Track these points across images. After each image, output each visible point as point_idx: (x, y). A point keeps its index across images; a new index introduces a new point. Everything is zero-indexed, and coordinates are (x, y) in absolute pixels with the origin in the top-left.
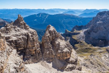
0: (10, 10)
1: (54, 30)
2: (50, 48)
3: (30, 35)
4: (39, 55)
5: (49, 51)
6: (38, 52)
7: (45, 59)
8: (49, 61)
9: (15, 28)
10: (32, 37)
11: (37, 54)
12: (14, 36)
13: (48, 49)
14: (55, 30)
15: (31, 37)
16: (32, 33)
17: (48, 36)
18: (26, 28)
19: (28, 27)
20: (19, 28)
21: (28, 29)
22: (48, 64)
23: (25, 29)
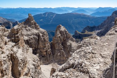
0: (14, 9)
2: (61, 49)
3: (41, 35)
4: (50, 56)
5: (60, 52)
6: (48, 53)
7: (56, 61)
8: (60, 63)
9: (26, 27)
10: (43, 37)
11: (48, 55)
12: (25, 36)
13: (59, 50)
14: (66, 30)
16: (43, 33)
17: (59, 37)
19: (39, 27)
20: (29, 28)
21: (39, 28)
22: (59, 66)
23: (35, 28)
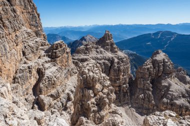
1: (164, 59)
2: (149, 90)
4: (124, 96)
5: (145, 93)
6: (123, 90)
7: (135, 106)
8: (140, 110)
9: (97, 48)
10: (118, 64)
11: (122, 94)
12: (93, 59)
13: (143, 91)
14: (166, 60)
15: (116, 65)
16: (121, 60)
17: (148, 69)
18: (113, 51)
19: (116, 50)
20: (102, 49)
21: (116, 52)
22: (137, 115)
23: (111, 51)
